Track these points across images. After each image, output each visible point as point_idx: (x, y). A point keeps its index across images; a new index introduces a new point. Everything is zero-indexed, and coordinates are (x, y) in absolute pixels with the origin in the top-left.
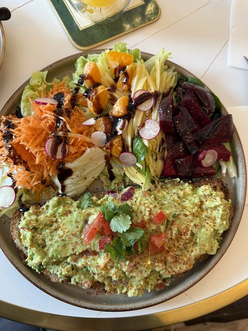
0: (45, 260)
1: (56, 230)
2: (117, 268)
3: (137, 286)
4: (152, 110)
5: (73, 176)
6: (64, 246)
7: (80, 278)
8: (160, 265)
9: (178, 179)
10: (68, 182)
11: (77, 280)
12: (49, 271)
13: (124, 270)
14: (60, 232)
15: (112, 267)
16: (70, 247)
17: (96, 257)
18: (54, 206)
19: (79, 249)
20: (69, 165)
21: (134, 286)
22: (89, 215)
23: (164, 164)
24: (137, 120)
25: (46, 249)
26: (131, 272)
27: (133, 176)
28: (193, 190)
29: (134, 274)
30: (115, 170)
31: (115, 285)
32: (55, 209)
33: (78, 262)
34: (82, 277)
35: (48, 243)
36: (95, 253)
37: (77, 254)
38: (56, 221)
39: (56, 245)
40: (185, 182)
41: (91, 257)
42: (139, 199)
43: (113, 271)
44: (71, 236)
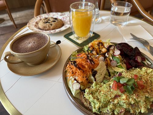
0: (101, 104)
1: (100, 92)
2: (131, 98)
3: (143, 106)
4: (114, 49)
5: (98, 73)
6: (106, 96)
7: (118, 110)
8: (147, 94)
9: (133, 68)
10: (97, 76)
11: (117, 112)
12: (103, 112)
13: (135, 98)
14: (102, 92)
15: (129, 98)
16: (109, 96)
17: (121, 97)
18: (95, 86)
19: (113, 96)
20: (95, 69)
21: (142, 106)
22: (110, 84)
23: (126, 65)
24: (111, 52)
25: (100, 99)
26: (138, 98)
27: (118, 70)
28: (140, 69)
29: (139, 99)
30: (110, 71)
31: (134, 108)
32: (96, 86)
33: (114, 102)
34: (119, 109)
35: (99, 97)
36: (120, 96)
37: (113, 97)
38: (99, 89)
39: (103, 97)
40: (136, 68)
41: (119, 98)
42: (125, 74)
43: (131, 99)
44: (107, 92)
